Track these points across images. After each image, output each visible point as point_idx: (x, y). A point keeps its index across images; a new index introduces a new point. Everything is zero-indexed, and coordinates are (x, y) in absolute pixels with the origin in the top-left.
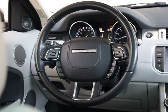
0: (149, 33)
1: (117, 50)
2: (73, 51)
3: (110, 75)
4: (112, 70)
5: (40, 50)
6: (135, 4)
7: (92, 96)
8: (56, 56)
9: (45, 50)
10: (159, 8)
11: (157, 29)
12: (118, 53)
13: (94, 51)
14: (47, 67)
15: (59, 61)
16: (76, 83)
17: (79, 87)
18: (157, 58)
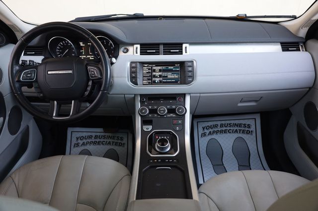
0: (125, 49)
1: (92, 70)
2: (49, 73)
3: (87, 93)
4: (89, 88)
5: (14, 72)
6: (116, 15)
7: (71, 114)
8: (33, 77)
9: (20, 72)
10: (136, 22)
11: (132, 45)
12: (93, 73)
13: (70, 72)
14: (24, 89)
15: (36, 81)
16: (55, 102)
17: (59, 105)
18: (132, 72)
